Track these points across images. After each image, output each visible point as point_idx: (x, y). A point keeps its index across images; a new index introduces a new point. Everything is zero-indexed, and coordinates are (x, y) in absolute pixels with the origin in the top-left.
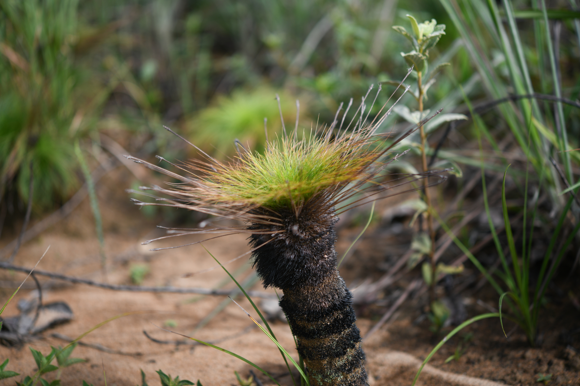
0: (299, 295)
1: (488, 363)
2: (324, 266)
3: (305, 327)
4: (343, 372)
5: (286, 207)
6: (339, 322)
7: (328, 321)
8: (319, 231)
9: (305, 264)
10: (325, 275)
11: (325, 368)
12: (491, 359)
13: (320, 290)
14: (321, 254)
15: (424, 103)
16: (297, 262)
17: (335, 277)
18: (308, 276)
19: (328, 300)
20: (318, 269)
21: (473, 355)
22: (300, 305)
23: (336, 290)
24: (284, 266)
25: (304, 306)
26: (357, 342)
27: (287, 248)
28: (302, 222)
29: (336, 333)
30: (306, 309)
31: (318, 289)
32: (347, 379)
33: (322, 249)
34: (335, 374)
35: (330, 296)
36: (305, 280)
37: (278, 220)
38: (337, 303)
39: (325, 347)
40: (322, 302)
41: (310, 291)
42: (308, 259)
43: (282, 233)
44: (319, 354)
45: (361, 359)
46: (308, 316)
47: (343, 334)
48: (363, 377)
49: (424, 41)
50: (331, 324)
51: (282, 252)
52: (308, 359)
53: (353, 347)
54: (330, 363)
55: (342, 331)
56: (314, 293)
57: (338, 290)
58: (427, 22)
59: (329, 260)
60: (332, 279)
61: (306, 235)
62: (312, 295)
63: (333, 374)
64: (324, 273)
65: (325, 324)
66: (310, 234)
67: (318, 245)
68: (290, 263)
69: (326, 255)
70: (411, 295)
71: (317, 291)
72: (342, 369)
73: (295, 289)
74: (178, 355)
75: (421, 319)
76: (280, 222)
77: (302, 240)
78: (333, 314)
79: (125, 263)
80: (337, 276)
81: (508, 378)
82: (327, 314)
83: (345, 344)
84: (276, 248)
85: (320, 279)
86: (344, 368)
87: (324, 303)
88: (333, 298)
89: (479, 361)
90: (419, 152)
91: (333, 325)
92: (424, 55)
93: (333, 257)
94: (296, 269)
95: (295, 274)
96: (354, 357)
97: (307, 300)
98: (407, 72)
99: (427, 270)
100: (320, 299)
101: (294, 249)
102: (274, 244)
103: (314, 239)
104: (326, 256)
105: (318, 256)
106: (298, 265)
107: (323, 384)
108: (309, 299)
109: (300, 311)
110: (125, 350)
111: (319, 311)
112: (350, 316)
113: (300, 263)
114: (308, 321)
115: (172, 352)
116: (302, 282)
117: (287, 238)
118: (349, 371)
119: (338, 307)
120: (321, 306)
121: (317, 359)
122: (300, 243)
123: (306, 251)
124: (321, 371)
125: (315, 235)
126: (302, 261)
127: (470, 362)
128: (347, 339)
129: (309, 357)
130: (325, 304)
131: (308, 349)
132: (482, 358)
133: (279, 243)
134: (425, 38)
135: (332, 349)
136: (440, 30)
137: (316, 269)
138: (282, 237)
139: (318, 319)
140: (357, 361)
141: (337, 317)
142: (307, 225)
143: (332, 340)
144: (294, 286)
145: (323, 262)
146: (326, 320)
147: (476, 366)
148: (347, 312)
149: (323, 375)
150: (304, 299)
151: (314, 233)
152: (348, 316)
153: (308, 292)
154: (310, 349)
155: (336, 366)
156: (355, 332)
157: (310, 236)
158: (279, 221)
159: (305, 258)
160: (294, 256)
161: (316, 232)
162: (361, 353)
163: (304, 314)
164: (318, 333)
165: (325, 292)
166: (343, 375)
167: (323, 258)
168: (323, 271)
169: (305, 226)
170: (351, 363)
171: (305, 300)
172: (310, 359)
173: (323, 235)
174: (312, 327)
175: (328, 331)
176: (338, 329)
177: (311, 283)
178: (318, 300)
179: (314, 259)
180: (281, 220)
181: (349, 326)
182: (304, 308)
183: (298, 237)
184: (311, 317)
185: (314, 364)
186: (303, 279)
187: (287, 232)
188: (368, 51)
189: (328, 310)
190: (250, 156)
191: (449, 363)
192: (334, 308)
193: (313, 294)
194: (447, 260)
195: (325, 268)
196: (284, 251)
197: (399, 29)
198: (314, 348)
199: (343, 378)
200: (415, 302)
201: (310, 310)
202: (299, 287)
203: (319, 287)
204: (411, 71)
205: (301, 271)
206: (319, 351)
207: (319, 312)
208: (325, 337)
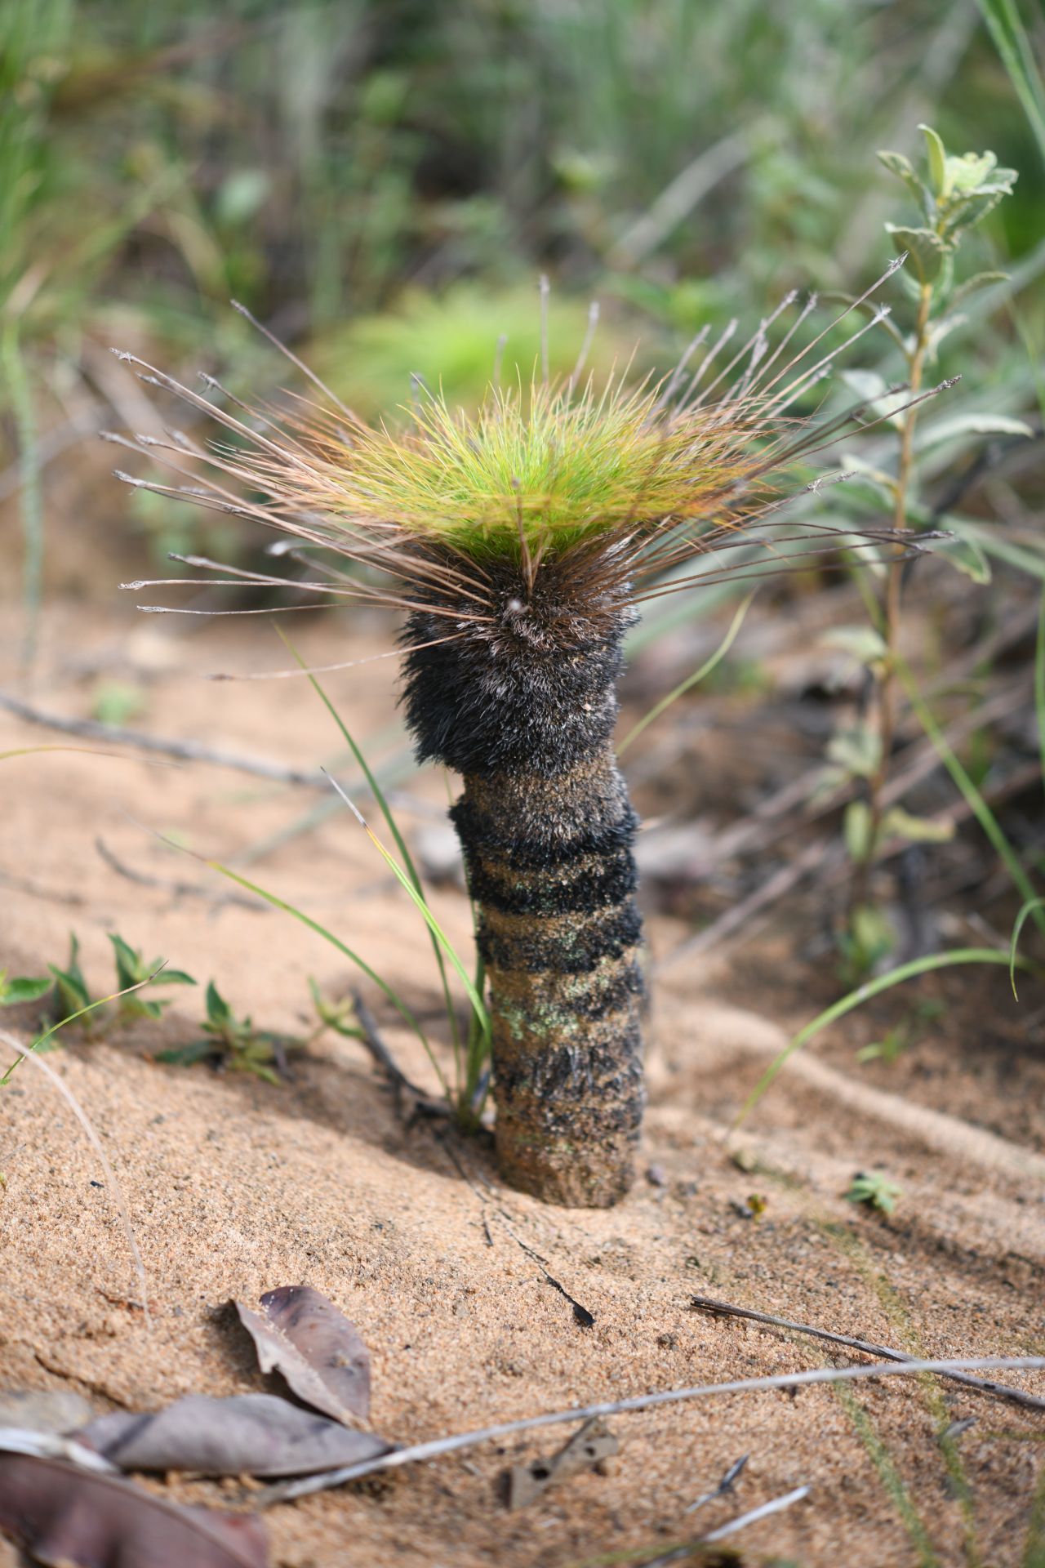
0: (502, 796)
1: (967, 1081)
2: (580, 731)
3: (502, 881)
4: (580, 1015)
5: (507, 558)
6: (591, 885)
7: (565, 876)
8: (581, 637)
9: (531, 715)
10: (577, 755)
11: (535, 997)
12: (977, 1072)
13: (559, 791)
14: (577, 699)
15: (925, 370)
16: (509, 707)
17: (603, 767)
18: (533, 749)
19: (574, 821)
20: (561, 736)
21: (931, 1055)
22: (499, 822)
23: (600, 800)
24: (475, 712)
25: (509, 824)
26: (629, 944)
27: (491, 666)
28: (542, 607)
29: (580, 909)
30: (512, 834)
31: (553, 788)
32: (586, 1035)
33: (580, 686)
34: (558, 1015)
35: (580, 812)
36: (525, 759)
37: (481, 590)
38: (597, 834)
39: (546, 942)
40: (558, 824)
41: (531, 788)
42: (540, 705)
43: (485, 624)
44: (527, 958)
45: (632, 991)
46: (514, 854)
47: (598, 919)
48: (630, 1039)
49: (953, 204)
50: (572, 885)
51: (476, 674)
52: (496, 965)
53: (617, 954)
54: (551, 985)
55: (595, 909)
56: (542, 797)
57: (605, 803)
58: (971, 156)
59: (594, 718)
60: (593, 770)
61: (545, 642)
62: (536, 801)
63: (555, 1014)
64: (575, 750)
65: (556, 882)
66: (556, 641)
67: (573, 672)
68: (493, 706)
69: (589, 702)
70: (806, 881)
71: (549, 792)
72: (577, 1007)
73: (494, 777)
74: (177, 920)
75: (818, 947)
76: (485, 595)
77: (532, 650)
78: (580, 861)
79: (88, 677)
80: (608, 765)
81: (1009, 1126)
82: (565, 858)
83: (598, 944)
84: (463, 661)
85: (563, 762)
86: (585, 1007)
87: (563, 827)
88: (587, 820)
89: (944, 1073)
90: (889, 499)
91: (574, 888)
92: (947, 241)
93: (607, 713)
94: (506, 725)
95: (500, 738)
96: (616, 982)
97: (521, 812)
98: (888, 269)
99: (858, 821)
100: (553, 813)
101: (510, 672)
102: (460, 650)
103: (563, 655)
104: (588, 707)
105: (567, 701)
106: (511, 717)
107: (525, 1036)
108: (524, 810)
109: (497, 838)
110: (43, 881)
111: (545, 844)
112: (625, 876)
113: (518, 709)
114: (514, 865)
115: (160, 911)
116: (515, 762)
117: (496, 639)
118: (597, 1014)
119: (597, 845)
120: (553, 834)
121: (520, 970)
122: (527, 657)
123: (538, 683)
124: (525, 1003)
125: (568, 645)
126: (523, 708)
127: (921, 1071)
128: (606, 933)
129: (500, 962)
130: (565, 829)
131: (501, 940)
132: (955, 1067)
133: (473, 650)
134: (956, 196)
135: (561, 949)
136: (1002, 182)
137: (556, 735)
138: (482, 634)
139: (540, 865)
140: (621, 993)
141: (590, 869)
142: (553, 615)
143: (565, 926)
144: (490, 769)
145: (578, 719)
146: (561, 873)
147: (935, 1084)
148: (618, 863)
149: (528, 1014)
150: (513, 809)
151: (568, 641)
152: (617, 873)
153: (526, 790)
154: (506, 941)
155: (563, 997)
156: (630, 920)
157: (555, 646)
158: (484, 592)
159: (532, 700)
160: (504, 689)
161: (572, 638)
162: (636, 975)
163: (506, 846)
164: (533, 902)
165: (568, 800)
166: (578, 1021)
167: (579, 709)
168: (574, 743)
169: (547, 617)
170: (604, 996)
171: (516, 810)
172: (503, 966)
173: (589, 649)
174: (520, 883)
175: (559, 900)
176: (587, 900)
177: (538, 770)
178: (548, 817)
179: (555, 706)
180: (487, 590)
181: (616, 900)
182: (508, 831)
183: (525, 640)
184: (522, 855)
185: (510, 981)
186: (518, 756)
187: (497, 625)
188: (829, 244)
189: (569, 846)
190: (441, 413)
191: (868, 1063)
192: (585, 845)
193: (538, 798)
194: (915, 805)
195: (580, 738)
196: (482, 673)
197: (894, 160)
198: (516, 939)
199: (578, 1030)
200: (813, 903)
201: (523, 839)
202: (506, 775)
203: (557, 783)
204: (898, 267)
205: (518, 733)
206: (527, 950)
207: (545, 848)
208: (550, 916)
